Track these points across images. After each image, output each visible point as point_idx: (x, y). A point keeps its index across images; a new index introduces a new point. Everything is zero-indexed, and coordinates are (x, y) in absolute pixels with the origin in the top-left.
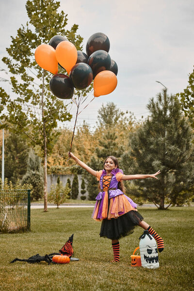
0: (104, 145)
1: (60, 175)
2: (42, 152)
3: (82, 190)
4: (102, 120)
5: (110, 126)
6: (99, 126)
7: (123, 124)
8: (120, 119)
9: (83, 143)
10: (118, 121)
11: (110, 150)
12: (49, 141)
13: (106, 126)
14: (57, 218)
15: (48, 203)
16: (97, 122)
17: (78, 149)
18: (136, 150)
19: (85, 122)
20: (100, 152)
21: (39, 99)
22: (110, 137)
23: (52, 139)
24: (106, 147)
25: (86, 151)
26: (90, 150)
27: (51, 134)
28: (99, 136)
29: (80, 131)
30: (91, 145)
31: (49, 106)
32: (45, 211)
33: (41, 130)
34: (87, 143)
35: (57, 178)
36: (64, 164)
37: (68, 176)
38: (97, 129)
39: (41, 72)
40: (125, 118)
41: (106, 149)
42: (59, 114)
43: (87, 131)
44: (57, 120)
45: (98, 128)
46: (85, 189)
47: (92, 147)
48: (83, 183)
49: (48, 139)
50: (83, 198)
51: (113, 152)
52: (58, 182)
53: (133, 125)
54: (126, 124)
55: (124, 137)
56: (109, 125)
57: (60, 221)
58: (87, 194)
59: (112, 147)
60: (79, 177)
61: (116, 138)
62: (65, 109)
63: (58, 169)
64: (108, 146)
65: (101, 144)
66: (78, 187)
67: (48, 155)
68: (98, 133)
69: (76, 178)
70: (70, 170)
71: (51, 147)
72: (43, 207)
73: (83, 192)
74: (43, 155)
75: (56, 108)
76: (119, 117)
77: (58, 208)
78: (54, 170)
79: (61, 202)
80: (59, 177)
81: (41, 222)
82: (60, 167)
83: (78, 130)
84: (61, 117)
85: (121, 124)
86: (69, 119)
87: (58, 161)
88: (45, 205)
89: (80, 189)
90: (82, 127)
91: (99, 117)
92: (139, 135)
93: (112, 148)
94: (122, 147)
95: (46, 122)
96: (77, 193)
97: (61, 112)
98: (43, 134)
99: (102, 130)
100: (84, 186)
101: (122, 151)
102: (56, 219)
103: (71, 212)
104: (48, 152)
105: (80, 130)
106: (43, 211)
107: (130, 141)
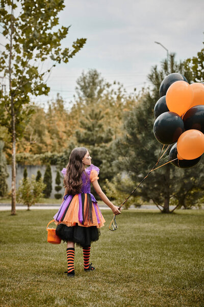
0: (87, 126)
1: (28, 166)
2: (9, 136)
3: (57, 185)
4: (82, 93)
5: (92, 102)
6: (77, 102)
7: (110, 98)
8: (105, 92)
9: (57, 123)
10: (102, 95)
11: (94, 133)
12: (18, 122)
13: (87, 101)
14: (31, 224)
15: (16, 202)
16: (74, 96)
17: (49, 132)
18: (133, 134)
19: (60, 95)
20: (81, 136)
21: (5, 65)
22: (94, 116)
23: (22, 119)
24: (89, 129)
25: (60, 133)
26: (65, 132)
27: (21, 112)
28: (76, 114)
29: (52, 108)
30: (66, 126)
31: (19, 74)
32: (13, 215)
33: (8, 106)
34: (61, 123)
35: (23, 170)
36: (31, 151)
37: (38, 167)
38: (74, 105)
39: (8, 27)
40: (112, 91)
41: (90, 133)
42: (32, 86)
43: (62, 107)
44: (29, 94)
45: (76, 103)
46: (61, 185)
47: (68, 128)
48: (58, 177)
49: (16, 119)
50: (58, 197)
51: (98, 135)
52: (25, 175)
53: (122, 100)
54: (112, 98)
55: (111, 116)
56: (90, 99)
57: (35, 228)
58: (63, 191)
59: (97, 129)
60: (53, 169)
61: (103, 117)
62: (41, 79)
63: (25, 158)
64: (92, 128)
65: (83, 125)
66: (51, 182)
67: (17, 140)
68: (76, 110)
69: (49, 170)
70: (41, 159)
71: (21, 130)
72: (10, 208)
73: (58, 189)
74: (10, 140)
75: (28, 77)
76: (104, 89)
77: (28, 210)
78: (19, 159)
79: (33, 203)
80: (26, 168)
81: (10, 229)
82: (27, 154)
83: (50, 106)
84: (35, 90)
85: (107, 98)
86: (46, 93)
87: (23, 147)
88: (13, 206)
89: (54, 185)
90: (55, 101)
91: (77, 88)
92: (137, 115)
93: (97, 131)
94: (110, 130)
95: (15, 96)
96: (50, 190)
97: (36, 83)
98: (10, 112)
99: (82, 106)
100: (60, 180)
101: (110, 135)
102: (29, 225)
103: (47, 215)
104: (17, 136)
105: (52, 105)
106: (10, 213)
107: (126, 122)
